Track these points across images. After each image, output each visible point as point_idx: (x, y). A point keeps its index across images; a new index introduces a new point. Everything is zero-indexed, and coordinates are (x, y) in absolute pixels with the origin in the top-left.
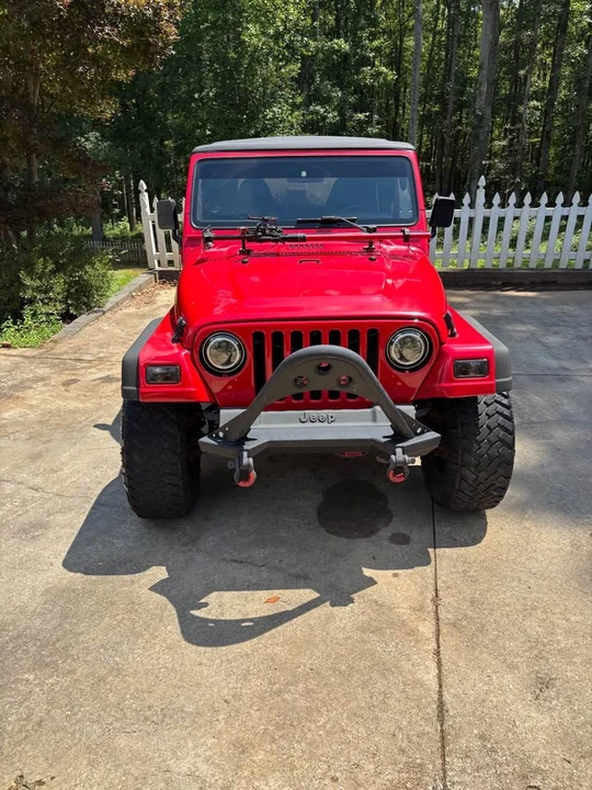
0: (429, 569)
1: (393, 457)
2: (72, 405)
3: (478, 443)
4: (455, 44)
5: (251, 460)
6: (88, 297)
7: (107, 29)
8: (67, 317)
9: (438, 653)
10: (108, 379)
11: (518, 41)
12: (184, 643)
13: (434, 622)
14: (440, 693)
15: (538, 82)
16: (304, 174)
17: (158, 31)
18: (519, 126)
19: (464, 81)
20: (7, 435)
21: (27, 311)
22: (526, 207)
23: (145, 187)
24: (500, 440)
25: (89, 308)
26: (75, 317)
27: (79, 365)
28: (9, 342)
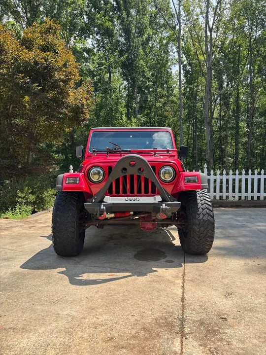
0: (182, 269)
1: (161, 207)
2: (31, 232)
3: (198, 215)
4: (197, 138)
5: (105, 207)
6: (43, 205)
7: (64, 110)
8: (34, 212)
9: (183, 287)
10: (48, 226)
11: (221, 136)
12: (70, 285)
13: (182, 280)
14: (183, 295)
15: (229, 150)
16: (131, 136)
17: (82, 113)
18: (224, 165)
19: (201, 151)
20: (2, 238)
21: (18, 206)
22: (224, 175)
23: (72, 168)
24: (207, 213)
25: (44, 209)
26: (37, 212)
27: (36, 223)
28: (8, 216)
